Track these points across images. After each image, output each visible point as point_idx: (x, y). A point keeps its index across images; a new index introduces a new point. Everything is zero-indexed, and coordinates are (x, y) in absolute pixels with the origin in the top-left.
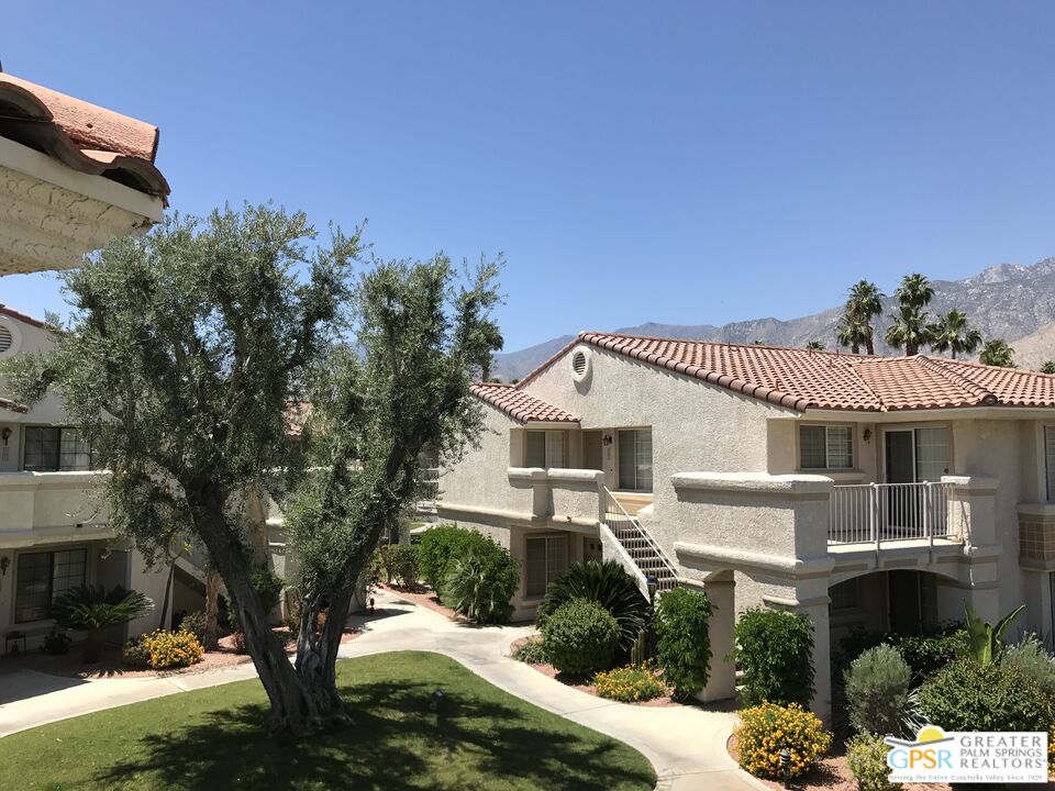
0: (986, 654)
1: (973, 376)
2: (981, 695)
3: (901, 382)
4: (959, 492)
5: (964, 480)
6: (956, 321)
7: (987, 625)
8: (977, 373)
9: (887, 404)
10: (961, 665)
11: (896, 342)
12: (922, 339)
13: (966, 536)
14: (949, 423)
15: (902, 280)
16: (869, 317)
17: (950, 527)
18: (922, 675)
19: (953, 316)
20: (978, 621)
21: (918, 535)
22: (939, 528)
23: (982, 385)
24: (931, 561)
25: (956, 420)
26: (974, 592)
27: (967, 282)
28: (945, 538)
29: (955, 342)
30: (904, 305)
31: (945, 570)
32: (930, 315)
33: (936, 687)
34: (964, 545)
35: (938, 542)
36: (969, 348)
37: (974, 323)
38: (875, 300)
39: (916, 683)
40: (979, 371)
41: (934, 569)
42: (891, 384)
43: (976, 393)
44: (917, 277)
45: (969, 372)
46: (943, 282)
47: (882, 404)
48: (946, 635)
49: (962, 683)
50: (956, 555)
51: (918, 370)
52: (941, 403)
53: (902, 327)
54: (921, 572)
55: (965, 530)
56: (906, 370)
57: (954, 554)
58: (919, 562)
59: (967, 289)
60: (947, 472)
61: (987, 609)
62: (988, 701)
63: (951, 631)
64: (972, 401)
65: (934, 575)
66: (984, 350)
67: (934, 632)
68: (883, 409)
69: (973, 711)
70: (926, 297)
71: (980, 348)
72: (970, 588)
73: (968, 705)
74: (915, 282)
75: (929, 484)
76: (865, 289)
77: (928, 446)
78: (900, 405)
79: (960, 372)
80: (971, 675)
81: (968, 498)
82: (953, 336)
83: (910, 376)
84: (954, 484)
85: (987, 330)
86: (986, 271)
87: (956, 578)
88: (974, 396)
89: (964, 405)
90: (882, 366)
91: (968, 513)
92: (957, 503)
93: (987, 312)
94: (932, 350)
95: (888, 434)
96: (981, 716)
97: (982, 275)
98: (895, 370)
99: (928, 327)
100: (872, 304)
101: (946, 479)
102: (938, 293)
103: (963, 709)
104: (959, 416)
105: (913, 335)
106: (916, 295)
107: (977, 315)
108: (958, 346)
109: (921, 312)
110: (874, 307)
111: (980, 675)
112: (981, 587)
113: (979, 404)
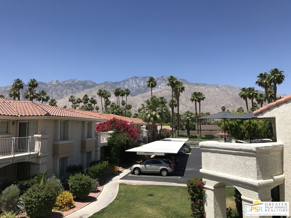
0: (42, 182)
1: (45, 108)
2: (39, 193)
3: (25, 108)
4: (38, 139)
5: (40, 136)
6: (43, 93)
7: (43, 174)
8: (46, 107)
9: (20, 115)
10: (35, 187)
11: (27, 97)
12: (34, 97)
13: (39, 151)
14: (37, 120)
15: (30, 80)
16: (19, 89)
17: (35, 149)
18: (24, 191)
19: (43, 92)
20: (40, 173)
21: (26, 151)
22: (32, 149)
23: (46, 110)
24: (29, 158)
25: (39, 120)
26: (40, 166)
27: (48, 83)
28: (34, 152)
29: (43, 98)
30: (30, 87)
31: (33, 161)
32: (37, 91)
33: (27, 194)
34: (39, 153)
35: (32, 153)
36: (46, 100)
37: (48, 94)
38: (22, 85)
39: (21, 194)
40: (47, 107)
41: (30, 161)
42: (22, 109)
43: (45, 112)
44: (34, 80)
45: (44, 107)
46: (42, 82)
47: (18, 114)
48: (32, 179)
49: (34, 191)
50: (37, 156)
51: (30, 105)
52: (35, 115)
53: (29, 93)
54: (27, 162)
55: (39, 149)
56: (27, 105)
57: (36, 156)
58: (26, 159)
59: (47, 85)
60: (36, 134)
61: (43, 170)
62: (41, 194)
63: (33, 177)
64: (43, 114)
65: (30, 162)
66: (50, 101)
67: (28, 178)
68: (19, 116)
69: (37, 198)
70: (36, 86)
71: (49, 101)
72: (39, 165)
73: (35, 197)
74: (33, 81)
75: (30, 137)
76: (19, 81)
77: (31, 126)
78: (24, 115)
79: (41, 107)
80: (37, 188)
81: (41, 140)
82: (42, 97)
83: (28, 107)
84: (37, 137)
85: (52, 96)
86: (53, 81)
87: (36, 162)
88: (44, 113)
89: (41, 115)
90: (20, 104)
91: (40, 145)
92: (38, 142)
93: (52, 91)
94: (37, 100)
95: (20, 123)
96: (38, 199)
97: (51, 82)
98: (24, 105)
99: (36, 94)
100: (20, 86)
101: (35, 136)
102: (39, 85)
103: (34, 198)
104: (40, 118)
105: (32, 96)
106: (33, 85)
107: (50, 92)
108: (44, 100)
109: (34, 90)
110: (21, 87)
111: (39, 188)
112: (42, 164)
113: (45, 115)
